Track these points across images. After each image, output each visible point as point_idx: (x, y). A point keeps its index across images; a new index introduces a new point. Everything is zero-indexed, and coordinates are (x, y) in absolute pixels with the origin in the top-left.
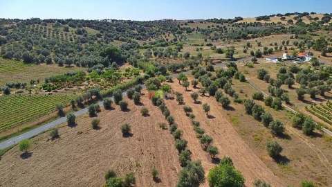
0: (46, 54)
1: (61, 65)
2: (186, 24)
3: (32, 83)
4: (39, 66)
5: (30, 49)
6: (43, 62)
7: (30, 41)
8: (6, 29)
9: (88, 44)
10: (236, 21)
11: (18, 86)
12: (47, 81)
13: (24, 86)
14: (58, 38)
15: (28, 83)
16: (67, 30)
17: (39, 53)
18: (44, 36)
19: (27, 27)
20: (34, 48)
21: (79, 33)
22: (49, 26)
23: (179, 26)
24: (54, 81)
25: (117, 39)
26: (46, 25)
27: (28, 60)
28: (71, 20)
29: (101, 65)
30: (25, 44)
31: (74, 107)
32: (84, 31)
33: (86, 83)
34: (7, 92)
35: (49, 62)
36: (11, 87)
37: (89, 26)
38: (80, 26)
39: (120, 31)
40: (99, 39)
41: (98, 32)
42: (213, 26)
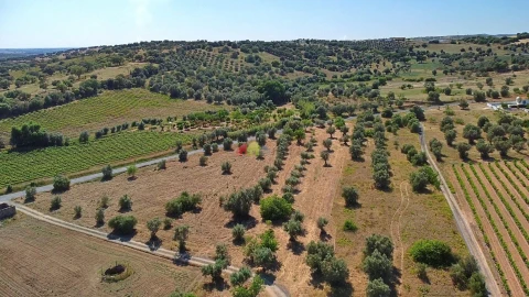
0: (196, 88)
1: (210, 101)
2: (425, 46)
3: (169, 119)
4: (185, 102)
5: (182, 81)
6: (191, 97)
7: (183, 71)
8: (163, 56)
9: (255, 76)
10: (516, 40)
11: (154, 122)
12: (184, 119)
13: (160, 121)
14: (220, 67)
15: (164, 119)
16: (235, 56)
17: (189, 85)
18: (205, 65)
19: (187, 52)
20: (186, 79)
21: (250, 60)
22: (215, 52)
23: (411, 49)
24: (191, 118)
25: (300, 69)
26: (211, 50)
27: (175, 95)
28: (247, 42)
29: (252, 104)
30: (177, 75)
31: (195, 145)
32: (257, 58)
33: (225, 123)
34: (141, 127)
35: (198, 98)
36: (146, 122)
37: (269, 51)
38: (255, 51)
39: (310, 58)
40: (274, 69)
41: (277, 59)
42: (470, 49)
